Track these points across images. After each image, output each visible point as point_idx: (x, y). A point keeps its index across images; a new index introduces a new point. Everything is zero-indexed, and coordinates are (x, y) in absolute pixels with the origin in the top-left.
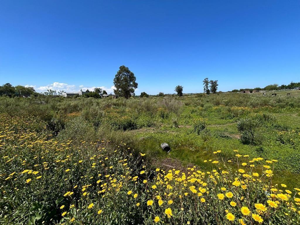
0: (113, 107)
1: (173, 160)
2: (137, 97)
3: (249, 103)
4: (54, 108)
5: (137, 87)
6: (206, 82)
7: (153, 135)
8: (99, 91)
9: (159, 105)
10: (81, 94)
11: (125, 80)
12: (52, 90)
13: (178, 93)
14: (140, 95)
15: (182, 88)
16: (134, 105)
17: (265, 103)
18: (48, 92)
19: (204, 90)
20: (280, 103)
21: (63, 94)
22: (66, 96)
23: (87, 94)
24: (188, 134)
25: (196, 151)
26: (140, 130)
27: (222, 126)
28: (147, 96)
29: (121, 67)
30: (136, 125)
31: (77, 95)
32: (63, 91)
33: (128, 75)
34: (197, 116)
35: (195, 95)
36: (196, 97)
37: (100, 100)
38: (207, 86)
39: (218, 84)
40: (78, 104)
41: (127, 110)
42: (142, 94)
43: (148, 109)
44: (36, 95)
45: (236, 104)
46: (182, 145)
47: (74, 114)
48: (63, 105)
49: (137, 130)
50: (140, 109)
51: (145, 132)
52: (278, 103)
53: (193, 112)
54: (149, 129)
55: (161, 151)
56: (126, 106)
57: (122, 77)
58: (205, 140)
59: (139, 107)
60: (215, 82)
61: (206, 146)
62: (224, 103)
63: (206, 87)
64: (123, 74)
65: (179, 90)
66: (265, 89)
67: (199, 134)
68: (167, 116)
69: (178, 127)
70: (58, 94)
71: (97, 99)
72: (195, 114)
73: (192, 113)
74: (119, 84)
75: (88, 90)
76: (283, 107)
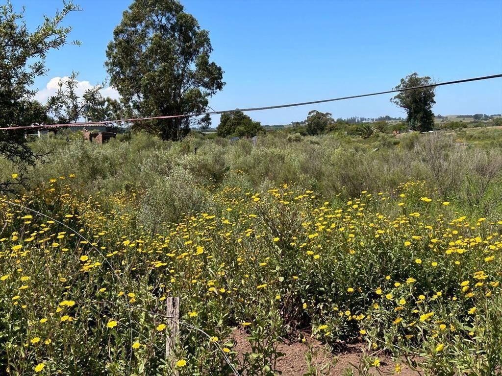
5: (220, 87)
11: (161, 51)
13: (410, 115)
15: (433, 86)
28: (253, 129)
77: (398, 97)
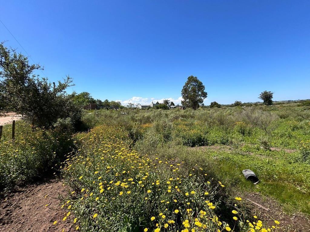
0: (181, 119)
1: (264, 197)
2: (206, 107)
4: (133, 119)
5: (206, 97)
7: (230, 156)
8: (167, 102)
9: (236, 117)
10: (152, 106)
11: (194, 90)
12: (132, 103)
13: (264, 102)
14: (210, 104)
15: (272, 94)
16: (203, 118)
18: (129, 105)
21: (139, 106)
22: (141, 108)
23: (158, 106)
24: (290, 163)
26: (212, 147)
28: (219, 106)
29: (189, 77)
30: (207, 141)
31: (149, 107)
32: (139, 104)
33: (196, 85)
35: (296, 103)
36: (299, 106)
37: (168, 112)
40: (150, 115)
41: (196, 122)
42: (212, 103)
43: (221, 122)
44: (122, 108)
46: (280, 179)
47: (147, 125)
48: (138, 116)
49: (208, 147)
50: (211, 122)
51: (219, 151)
53: (295, 128)
54: (224, 148)
55: (243, 180)
56: (194, 117)
57: (189, 87)
59: (210, 120)
64: (191, 84)
65: (267, 98)
68: (249, 133)
69: (270, 150)
70: (135, 106)
71: (166, 110)
73: (293, 130)
74: (186, 95)
75: (158, 102)
77: (261, 97)
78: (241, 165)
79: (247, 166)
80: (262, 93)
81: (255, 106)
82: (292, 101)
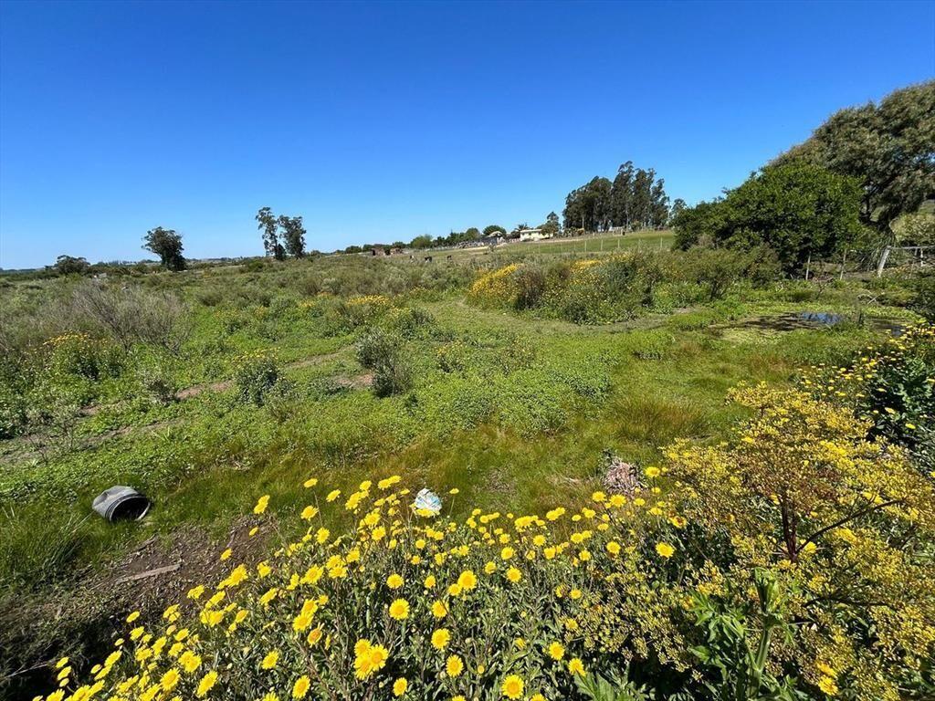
3: (384, 285)
6: (266, 220)
7: (38, 474)
13: (163, 258)
17: (414, 282)
19: (266, 247)
20: (440, 280)
24: (221, 416)
25: (255, 466)
27: (328, 357)
34: (250, 341)
36: (242, 271)
38: (272, 235)
39: (304, 227)
45: (357, 289)
52: (434, 280)
53: (234, 326)
58: (283, 420)
60: (296, 223)
61: (285, 437)
62: (328, 287)
63: (271, 238)
65: (168, 247)
66: (411, 246)
67: (261, 405)
68: (114, 366)
69: (178, 401)
72: (244, 333)
73: (231, 332)
76: (443, 288)
78: (88, 485)
79: (109, 477)
80: (149, 232)
81: (138, 273)
82: (230, 259)
